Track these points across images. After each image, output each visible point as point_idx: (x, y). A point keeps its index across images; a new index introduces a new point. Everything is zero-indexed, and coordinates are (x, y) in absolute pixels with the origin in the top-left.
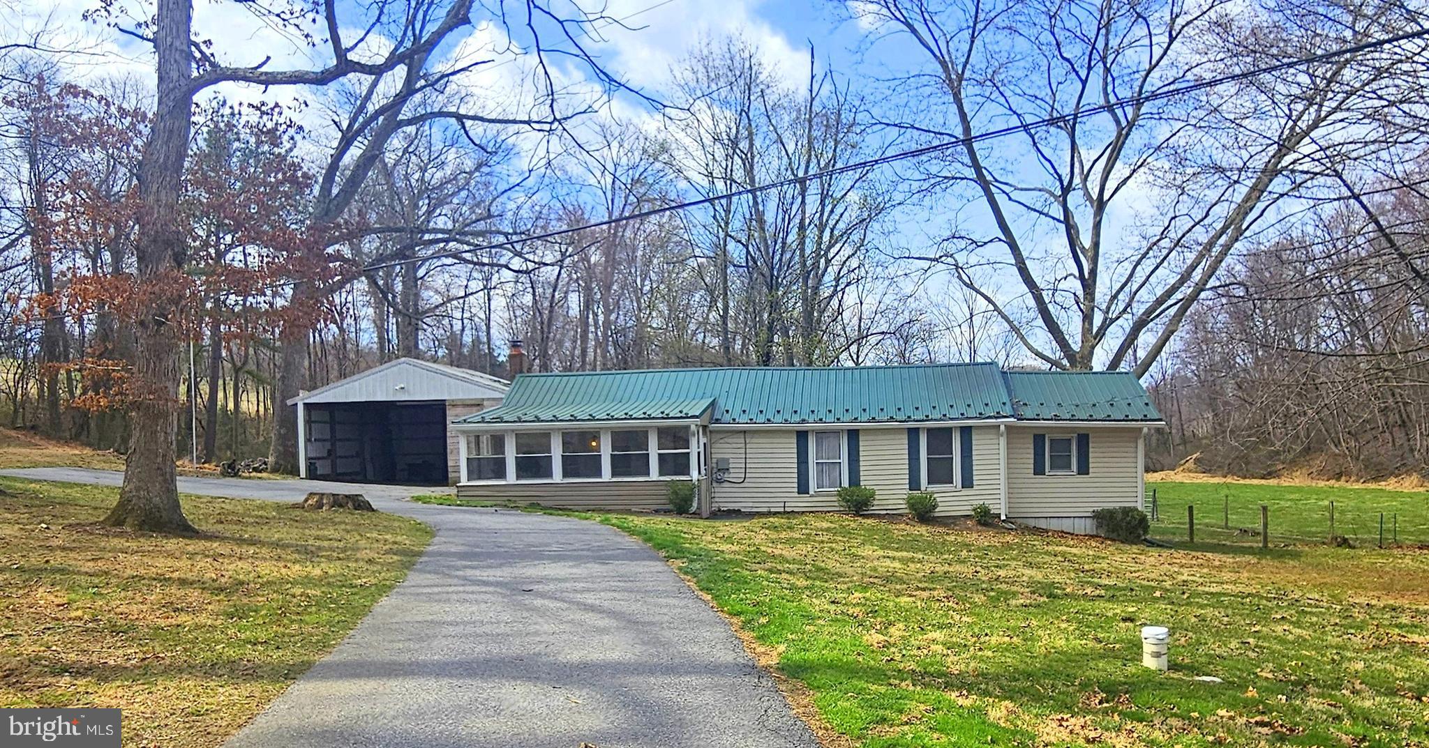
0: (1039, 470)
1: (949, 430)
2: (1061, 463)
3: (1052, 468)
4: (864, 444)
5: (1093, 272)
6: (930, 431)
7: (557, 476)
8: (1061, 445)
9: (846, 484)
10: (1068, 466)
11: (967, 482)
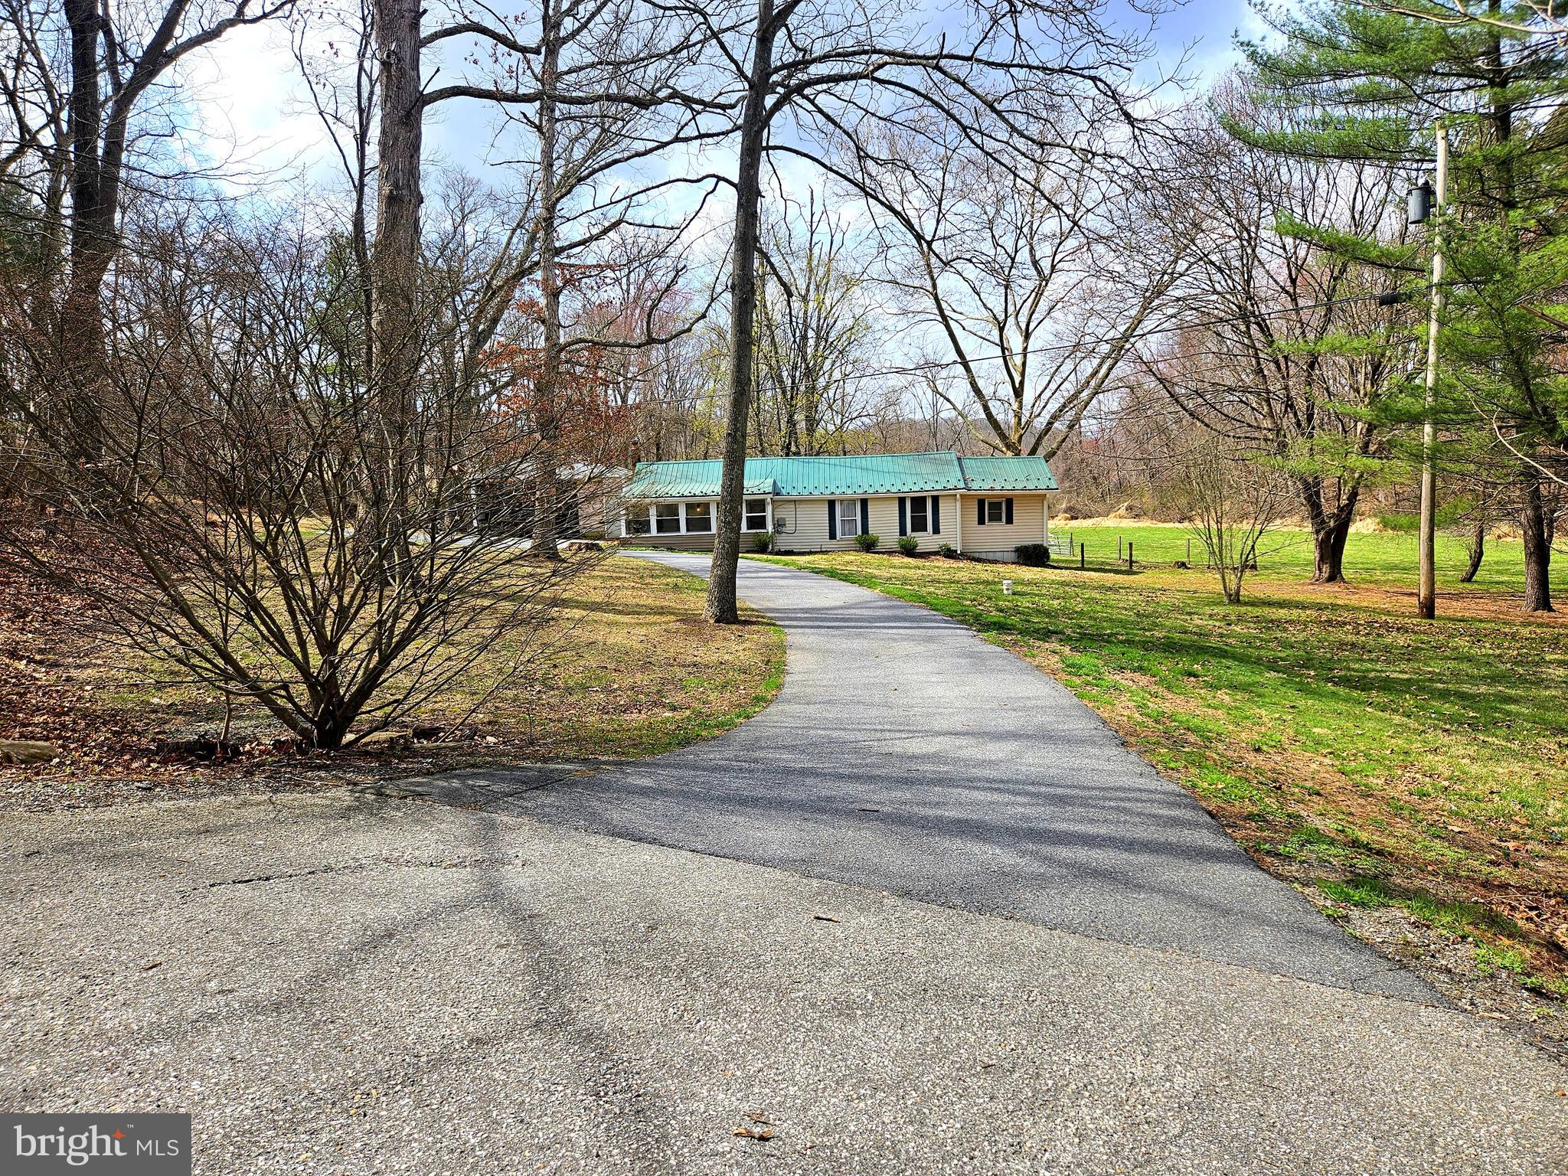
0: (981, 521)
1: (924, 498)
2: (995, 517)
3: (990, 520)
4: (871, 508)
5: (1022, 383)
6: (913, 499)
7: (683, 531)
8: (995, 506)
9: (859, 532)
10: (1000, 520)
11: (936, 530)
